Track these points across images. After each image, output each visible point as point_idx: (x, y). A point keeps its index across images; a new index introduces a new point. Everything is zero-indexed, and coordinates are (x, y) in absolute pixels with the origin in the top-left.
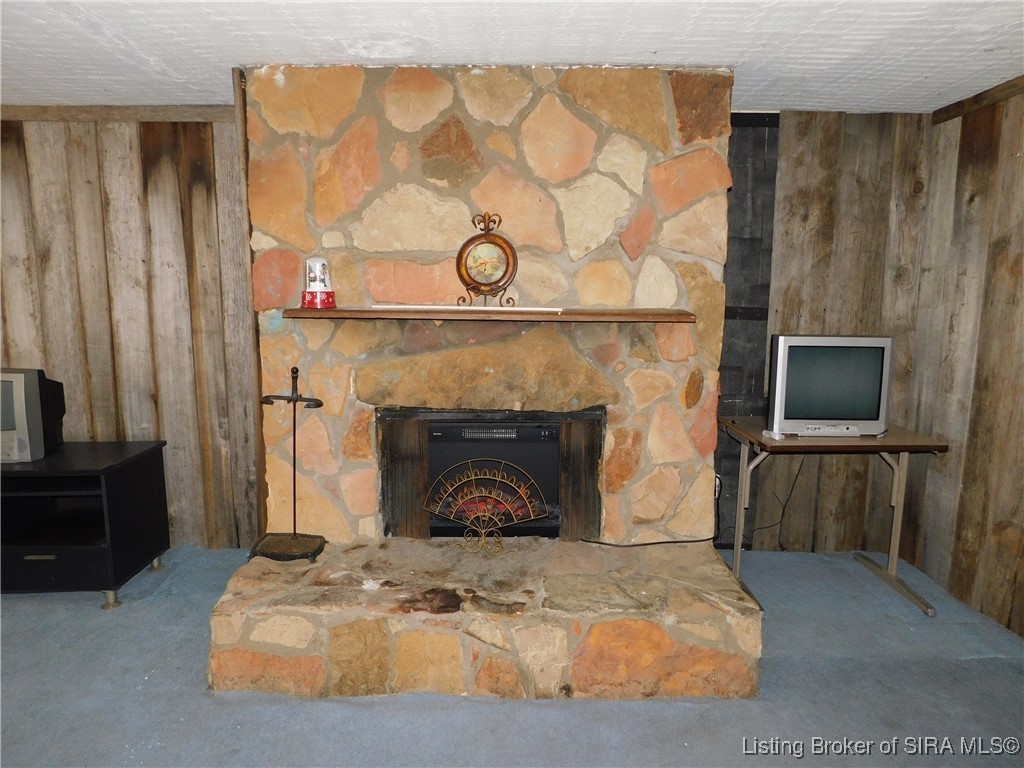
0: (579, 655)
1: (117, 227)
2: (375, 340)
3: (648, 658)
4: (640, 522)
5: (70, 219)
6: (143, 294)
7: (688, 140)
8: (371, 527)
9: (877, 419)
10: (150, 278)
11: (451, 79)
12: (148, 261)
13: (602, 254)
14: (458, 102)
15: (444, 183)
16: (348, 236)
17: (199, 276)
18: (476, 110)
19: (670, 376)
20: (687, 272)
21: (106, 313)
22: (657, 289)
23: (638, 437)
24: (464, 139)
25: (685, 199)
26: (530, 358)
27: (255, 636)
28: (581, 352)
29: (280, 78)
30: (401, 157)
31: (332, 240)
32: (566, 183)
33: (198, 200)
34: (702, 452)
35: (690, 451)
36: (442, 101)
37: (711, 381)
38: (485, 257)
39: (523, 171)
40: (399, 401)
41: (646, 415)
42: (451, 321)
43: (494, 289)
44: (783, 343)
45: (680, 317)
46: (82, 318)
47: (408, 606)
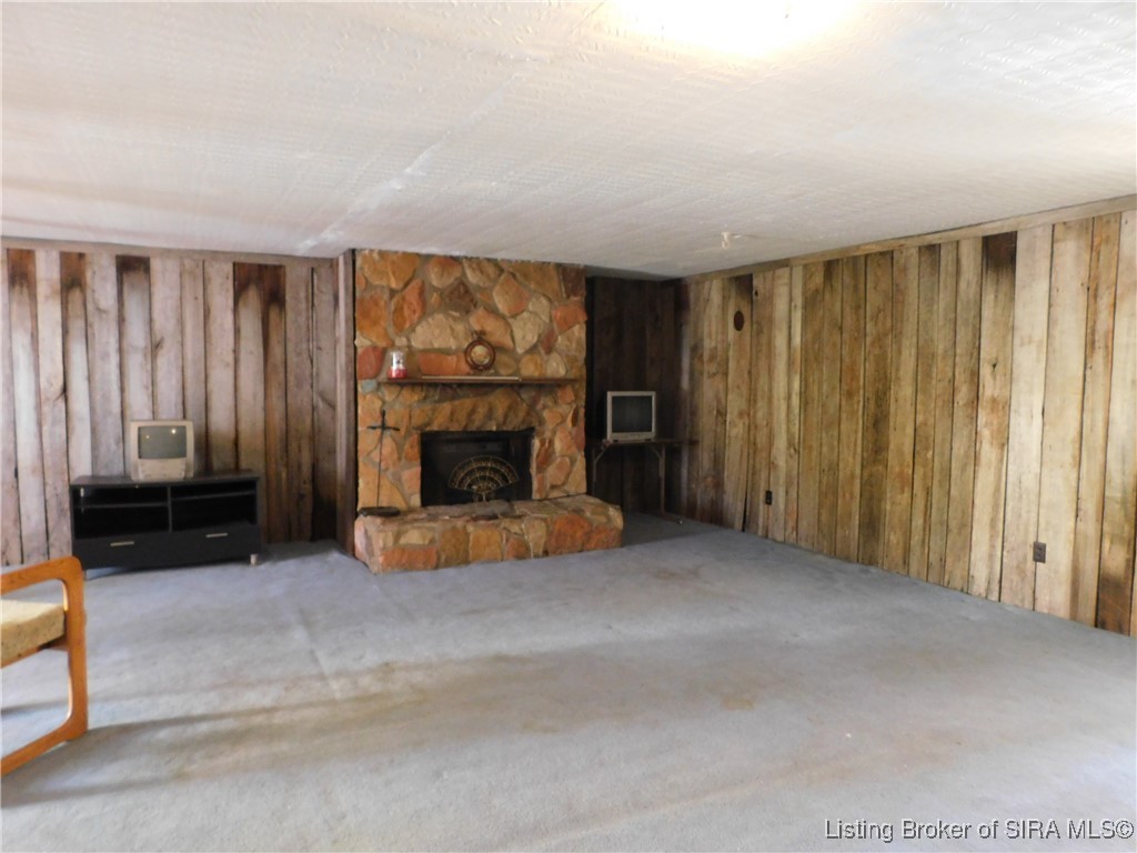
0: (549, 534)
1: (214, 328)
2: (423, 395)
3: (579, 534)
4: (553, 487)
5: (181, 322)
6: (231, 373)
7: (568, 297)
8: (416, 500)
9: (650, 430)
10: (236, 361)
11: (461, 263)
12: (236, 351)
13: (532, 350)
14: (464, 274)
15: (456, 314)
16: (409, 340)
17: (271, 360)
18: (472, 278)
19: (566, 409)
20: (571, 361)
21: (203, 385)
22: (556, 367)
23: (551, 442)
24: (467, 291)
25: (566, 325)
26: (500, 402)
27: (403, 541)
28: (522, 399)
29: (376, 256)
30: (434, 299)
31: (401, 341)
32: (514, 316)
33: (274, 314)
34: (578, 448)
35: (574, 449)
36: (457, 273)
37: (582, 412)
38: (480, 352)
39: (493, 311)
40: (435, 427)
41: (554, 433)
42: (461, 385)
43: (487, 367)
44: (610, 395)
45: (572, 381)
46: (183, 388)
47: (475, 519)
